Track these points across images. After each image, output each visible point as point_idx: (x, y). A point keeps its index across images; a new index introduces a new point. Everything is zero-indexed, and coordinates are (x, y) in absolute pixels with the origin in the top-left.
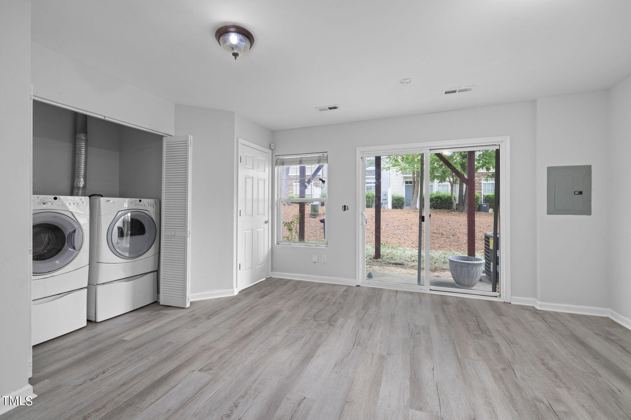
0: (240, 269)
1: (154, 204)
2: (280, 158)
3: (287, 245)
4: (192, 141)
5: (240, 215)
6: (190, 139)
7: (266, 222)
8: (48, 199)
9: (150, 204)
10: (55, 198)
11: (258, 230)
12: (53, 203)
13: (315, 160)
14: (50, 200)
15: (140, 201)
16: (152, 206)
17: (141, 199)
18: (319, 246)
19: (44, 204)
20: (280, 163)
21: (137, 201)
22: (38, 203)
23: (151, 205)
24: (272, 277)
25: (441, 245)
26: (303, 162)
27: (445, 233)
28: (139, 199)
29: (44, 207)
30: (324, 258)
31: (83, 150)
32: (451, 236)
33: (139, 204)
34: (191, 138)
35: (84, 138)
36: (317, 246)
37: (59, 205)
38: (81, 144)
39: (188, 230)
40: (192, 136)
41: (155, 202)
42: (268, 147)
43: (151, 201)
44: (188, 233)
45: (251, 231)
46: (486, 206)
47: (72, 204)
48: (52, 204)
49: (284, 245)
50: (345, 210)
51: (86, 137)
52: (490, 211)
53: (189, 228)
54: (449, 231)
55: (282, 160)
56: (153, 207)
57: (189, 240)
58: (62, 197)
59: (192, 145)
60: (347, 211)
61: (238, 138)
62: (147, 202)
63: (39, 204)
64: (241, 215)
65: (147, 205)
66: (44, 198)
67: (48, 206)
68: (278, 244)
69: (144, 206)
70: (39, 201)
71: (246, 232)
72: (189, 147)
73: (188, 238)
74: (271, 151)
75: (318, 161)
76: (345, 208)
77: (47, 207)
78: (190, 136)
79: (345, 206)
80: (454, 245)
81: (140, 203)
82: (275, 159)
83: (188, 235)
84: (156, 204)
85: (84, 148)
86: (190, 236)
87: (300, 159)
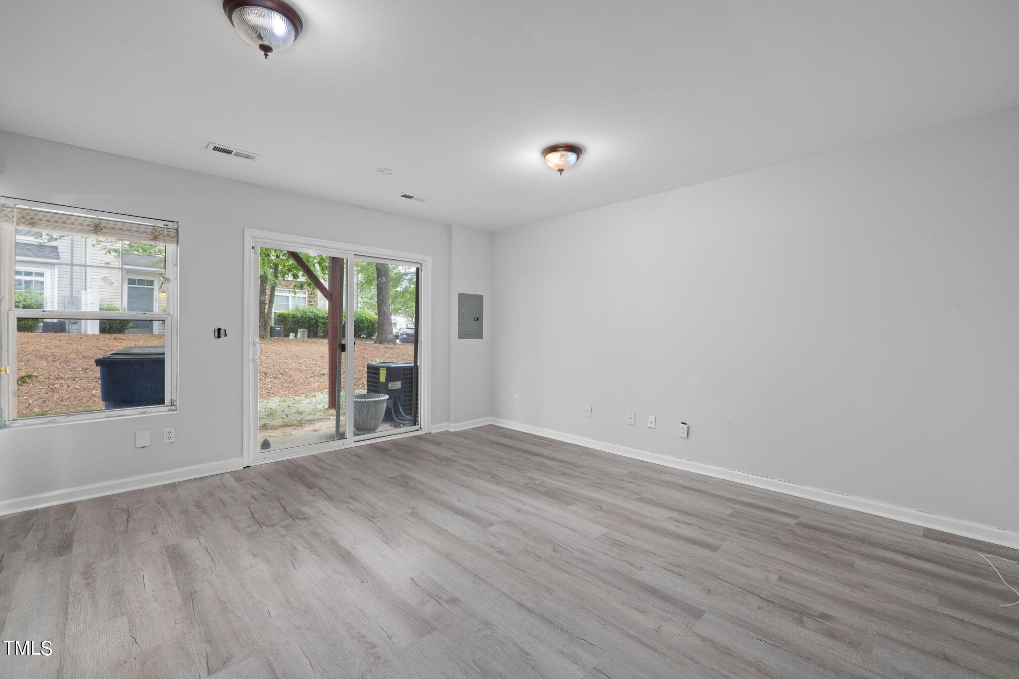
2: (18, 206)
3: (40, 424)
13: (145, 233)
18: (151, 413)
25: (269, 390)
26: (104, 230)
27: (269, 371)
30: (169, 433)
32: (280, 376)
36: (144, 413)
46: (279, 329)
49: (27, 428)
50: (219, 337)
52: (290, 337)
54: (274, 367)
55: (26, 211)
60: (223, 338)
68: (4, 426)
75: (150, 236)
76: (219, 333)
79: (219, 330)
80: (289, 389)
87: (96, 221)
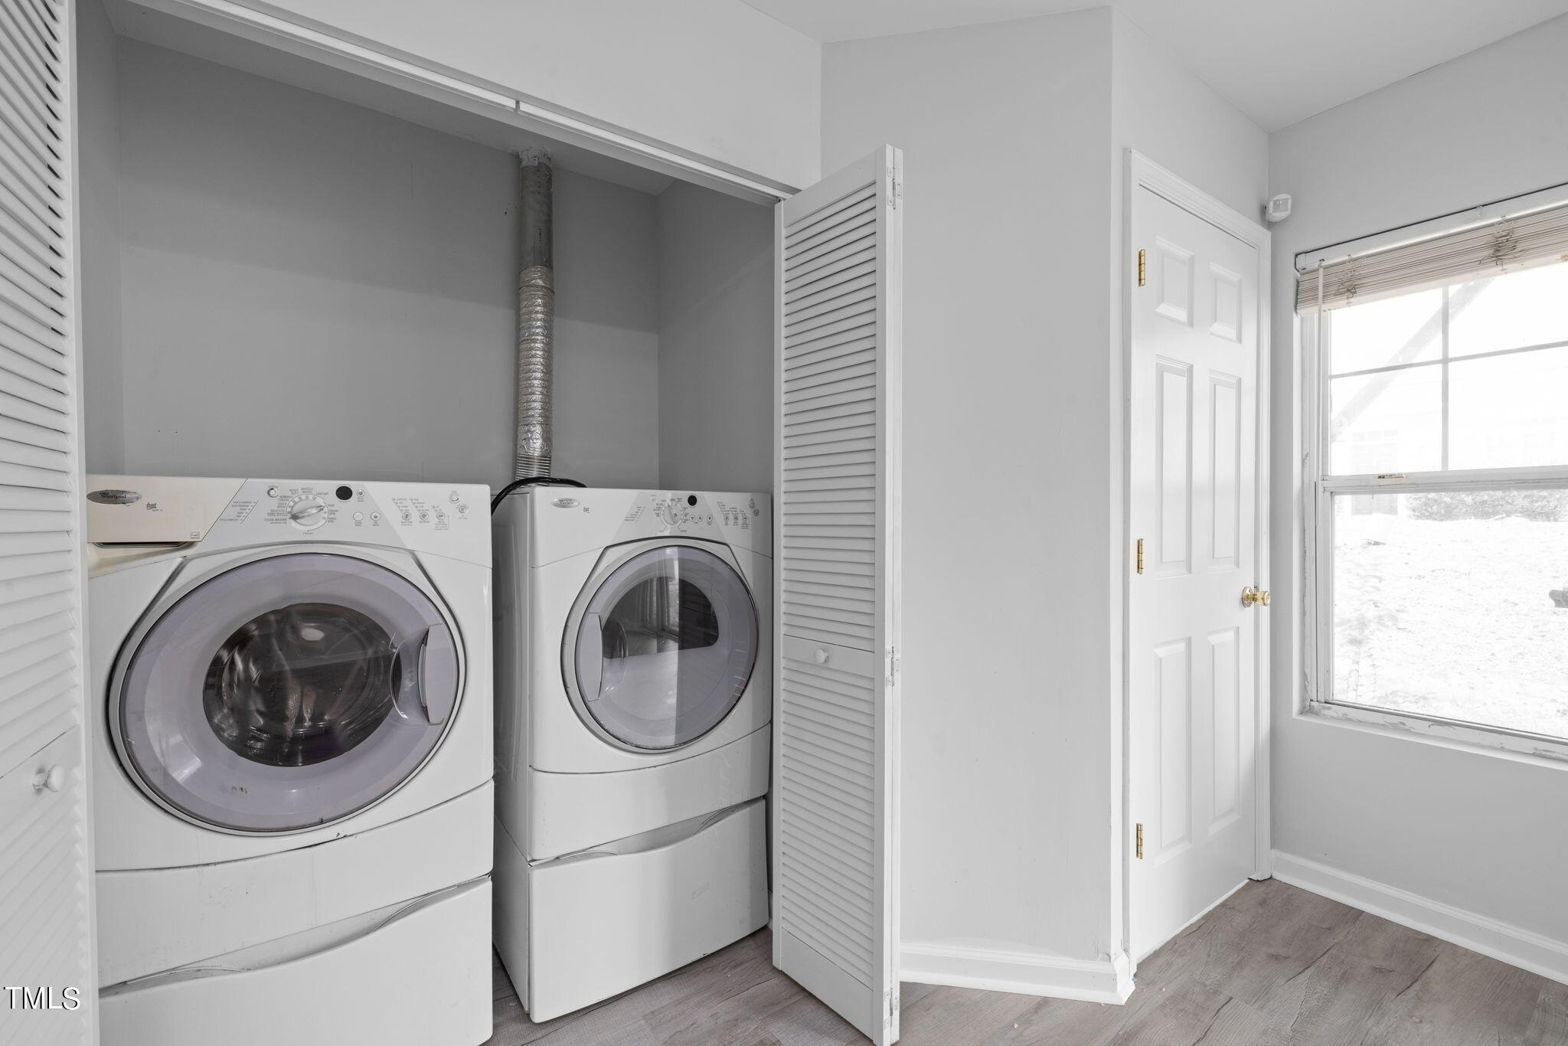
0: (1138, 853)
1: (749, 513)
2: (1324, 264)
4: (899, 180)
5: (1139, 568)
6: (889, 164)
7: (1248, 599)
8: (311, 497)
9: (731, 517)
10: (344, 493)
11: (1214, 639)
12: (332, 512)
14: (320, 501)
15: (692, 501)
16: (740, 521)
17: (696, 493)
19: (295, 517)
20: (1325, 286)
21: (679, 500)
22: (272, 513)
23: (736, 518)
24: (1278, 876)
26: (1520, 246)
28: (685, 494)
29: (296, 531)
31: (539, 323)
33: (686, 515)
34: (894, 157)
35: (540, 282)
37: (358, 524)
38: (532, 305)
39: (888, 647)
40: (899, 153)
41: (752, 505)
42: (1255, 211)
43: (737, 501)
44: (888, 661)
45: (1182, 646)
47: (415, 516)
48: (331, 520)
51: (550, 279)
53: (893, 637)
55: (1340, 268)
56: (745, 526)
57: (893, 697)
58: (372, 488)
59: (899, 201)
61: (1126, 152)
62: (721, 505)
63: (273, 517)
64: (1144, 564)
65: (719, 518)
66: (294, 491)
67: (314, 528)
68: (1306, 710)
69: (709, 523)
70: (273, 504)
71: (1161, 652)
72: (889, 208)
73: (888, 690)
74: (1265, 235)
77: (308, 533)
78: (889, 149)
81: (691, 509)
82: (1290, 276)
83: (888, 672)
84: (756, 513)
85: (540, 316)
86: (898, 676)
87: (1500, 230)
